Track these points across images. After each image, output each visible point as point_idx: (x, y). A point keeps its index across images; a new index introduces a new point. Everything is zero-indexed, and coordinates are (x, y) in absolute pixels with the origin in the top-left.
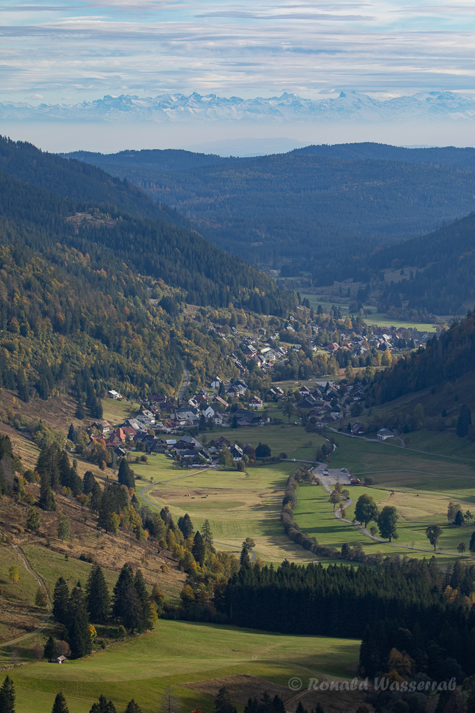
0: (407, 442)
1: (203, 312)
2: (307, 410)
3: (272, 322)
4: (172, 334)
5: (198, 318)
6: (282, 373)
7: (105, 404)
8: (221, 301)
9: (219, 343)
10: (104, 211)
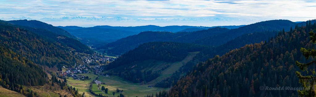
0: (110, 77)
1: (79, 54)
2: (95, 71)
3: (90, 56)
4: (74, 57)
5: (78, 55)
6: (91, 64)
7: (62, 69)
8: (82, 52)
9: (81, 59)
10: (63, 36)
